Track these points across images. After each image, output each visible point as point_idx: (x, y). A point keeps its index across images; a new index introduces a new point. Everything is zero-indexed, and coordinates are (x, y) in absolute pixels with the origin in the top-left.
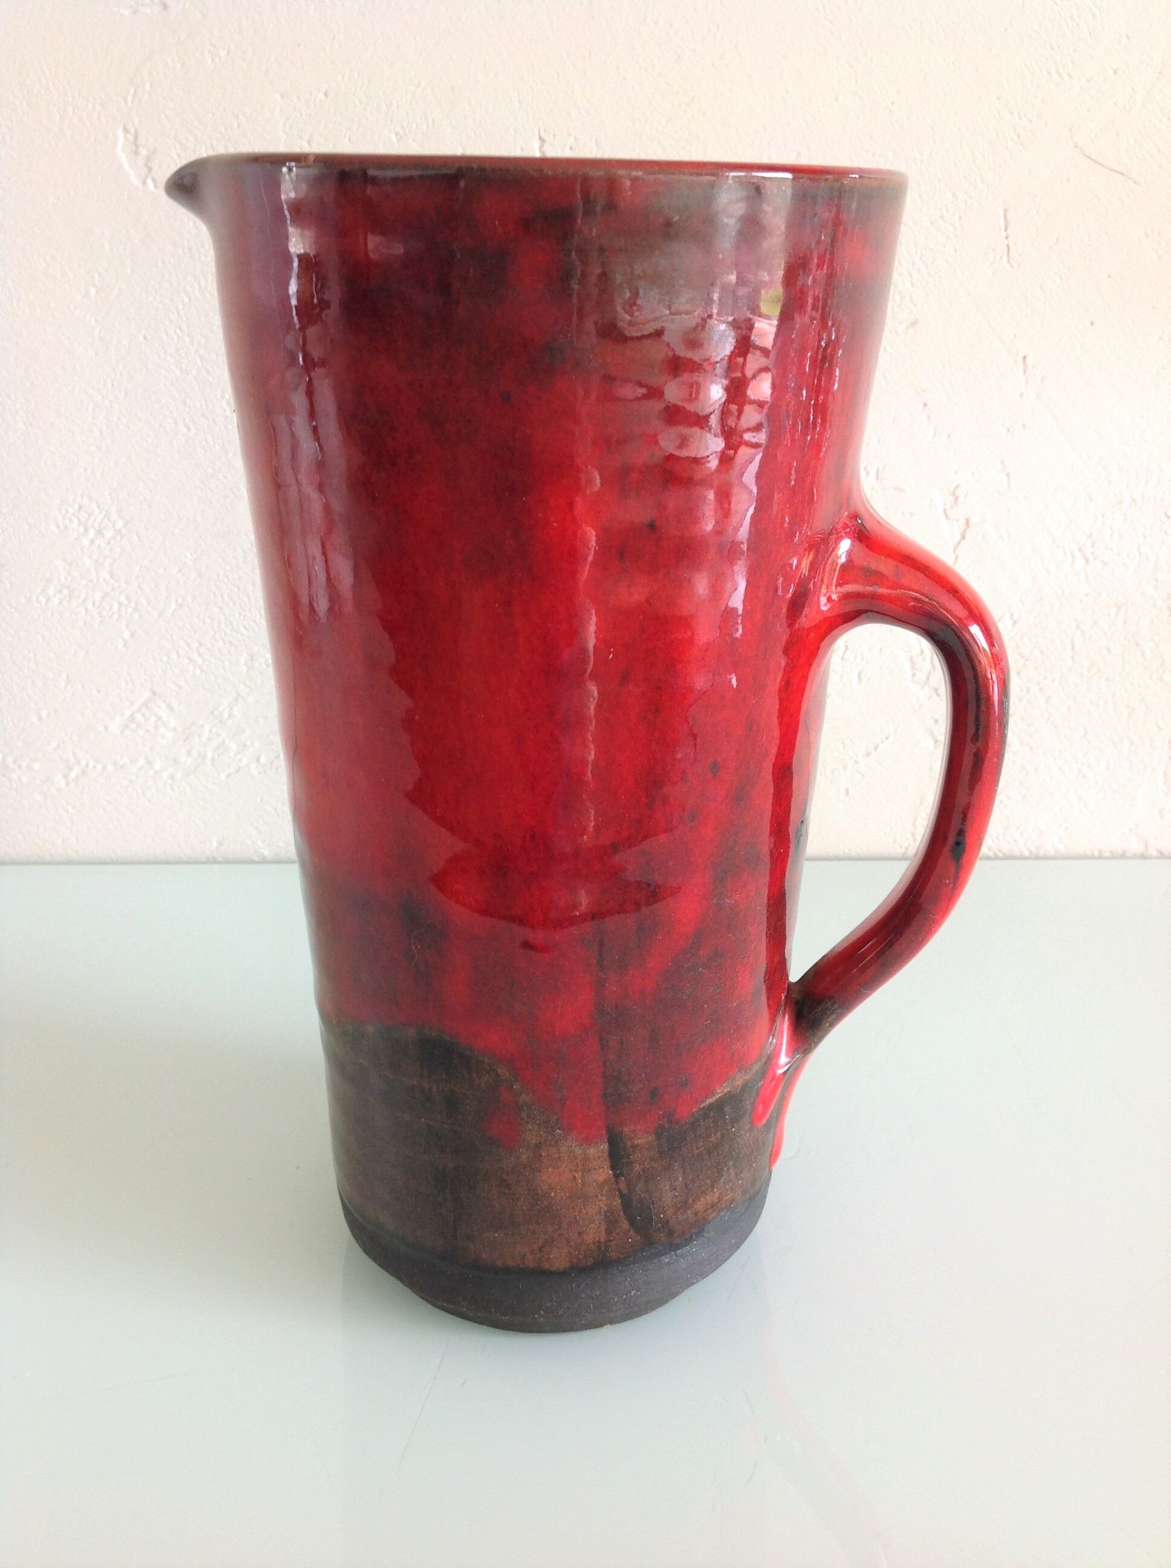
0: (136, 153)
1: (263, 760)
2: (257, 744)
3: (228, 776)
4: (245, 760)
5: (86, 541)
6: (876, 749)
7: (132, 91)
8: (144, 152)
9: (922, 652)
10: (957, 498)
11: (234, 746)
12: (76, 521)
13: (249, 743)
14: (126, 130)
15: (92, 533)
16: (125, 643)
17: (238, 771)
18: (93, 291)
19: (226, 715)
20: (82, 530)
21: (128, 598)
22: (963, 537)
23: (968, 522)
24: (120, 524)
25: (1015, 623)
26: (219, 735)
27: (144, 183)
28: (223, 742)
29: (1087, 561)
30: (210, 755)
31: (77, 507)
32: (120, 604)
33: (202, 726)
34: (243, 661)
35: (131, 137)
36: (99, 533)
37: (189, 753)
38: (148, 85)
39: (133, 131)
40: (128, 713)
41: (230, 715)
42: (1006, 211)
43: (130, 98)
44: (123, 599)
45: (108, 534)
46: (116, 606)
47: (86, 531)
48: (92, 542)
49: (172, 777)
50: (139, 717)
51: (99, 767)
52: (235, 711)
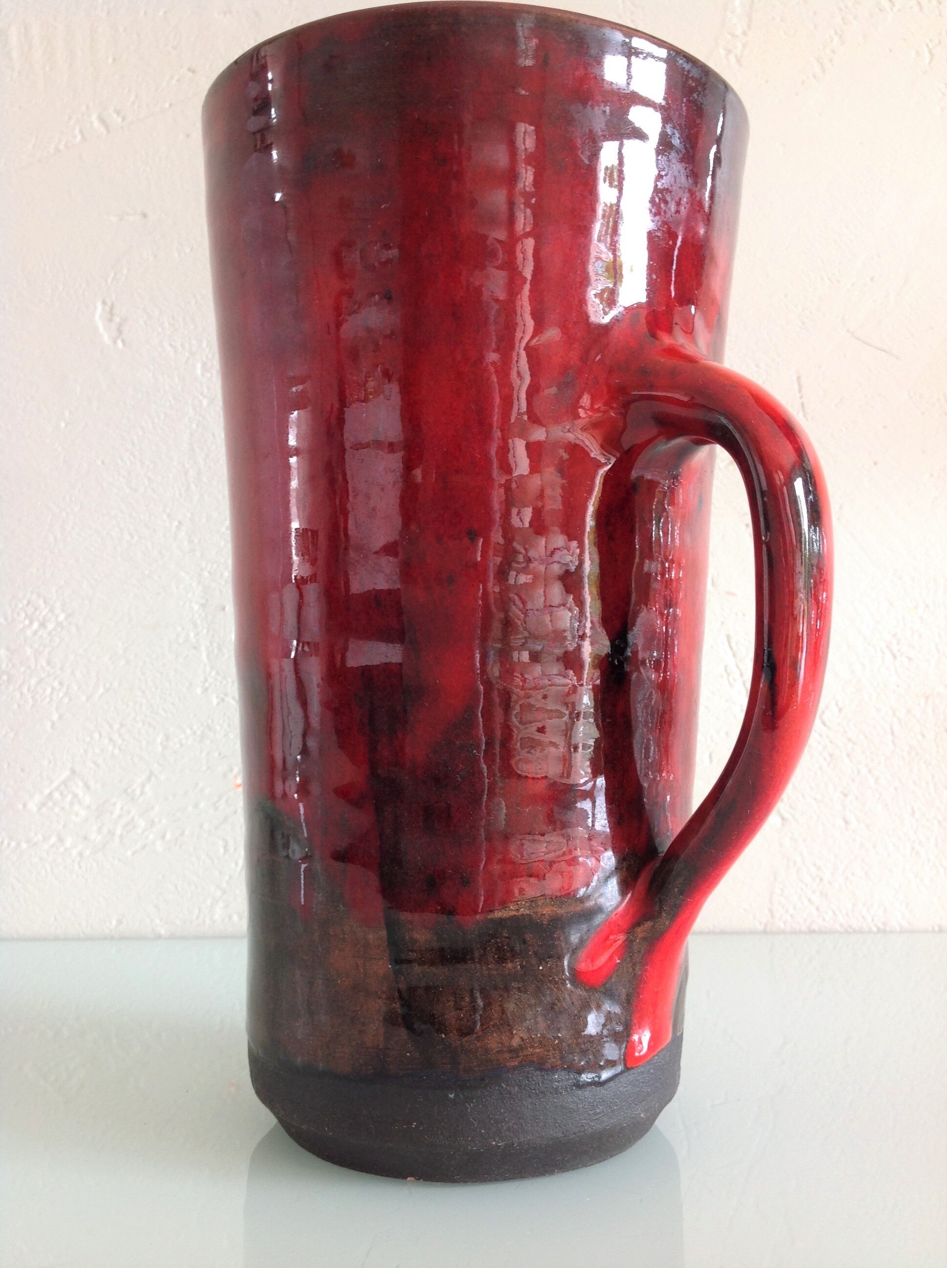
0: (111, 320)
1: (168, 836)
2: (164, 821)
3: (134, 853)
4: (151, 837)
5: (29, 633)
7: (112, 275)
8: (117, 319)
11: (142, 823)
12: (23, 615)
13: (156, 820)
14: (104, 303)
15: (36, 625)
16: (53, 724)
17: (144, 847)
18: (63, 425)
19: (138, 792)
20: (27, 622)
21: (61, 684)
24: (62, 617)
25: (840, 710)
26: (129, 812)
27: (115, 342)
28: (133, 819)
29: (895, 657)
30: (119, 831)
31: (25, 602)
32: (53, 689)
33: (114, 804)
34: (159, 740)
35: (107, 308)
36: (43, 625)
37: (99, 830)
38: (125, 271)
39: (109, 303)
40: (47, 791)
41: (142, 793)
42: (799, 378)
43: (110, 280)
44: (56, 684)
45: (50, 626)
46: (49, 690)
47: (31, 623)
48: (35, 633)
49: (81, 855)
50: (57, 795)
51: (13, 844)
52: (147, 788)
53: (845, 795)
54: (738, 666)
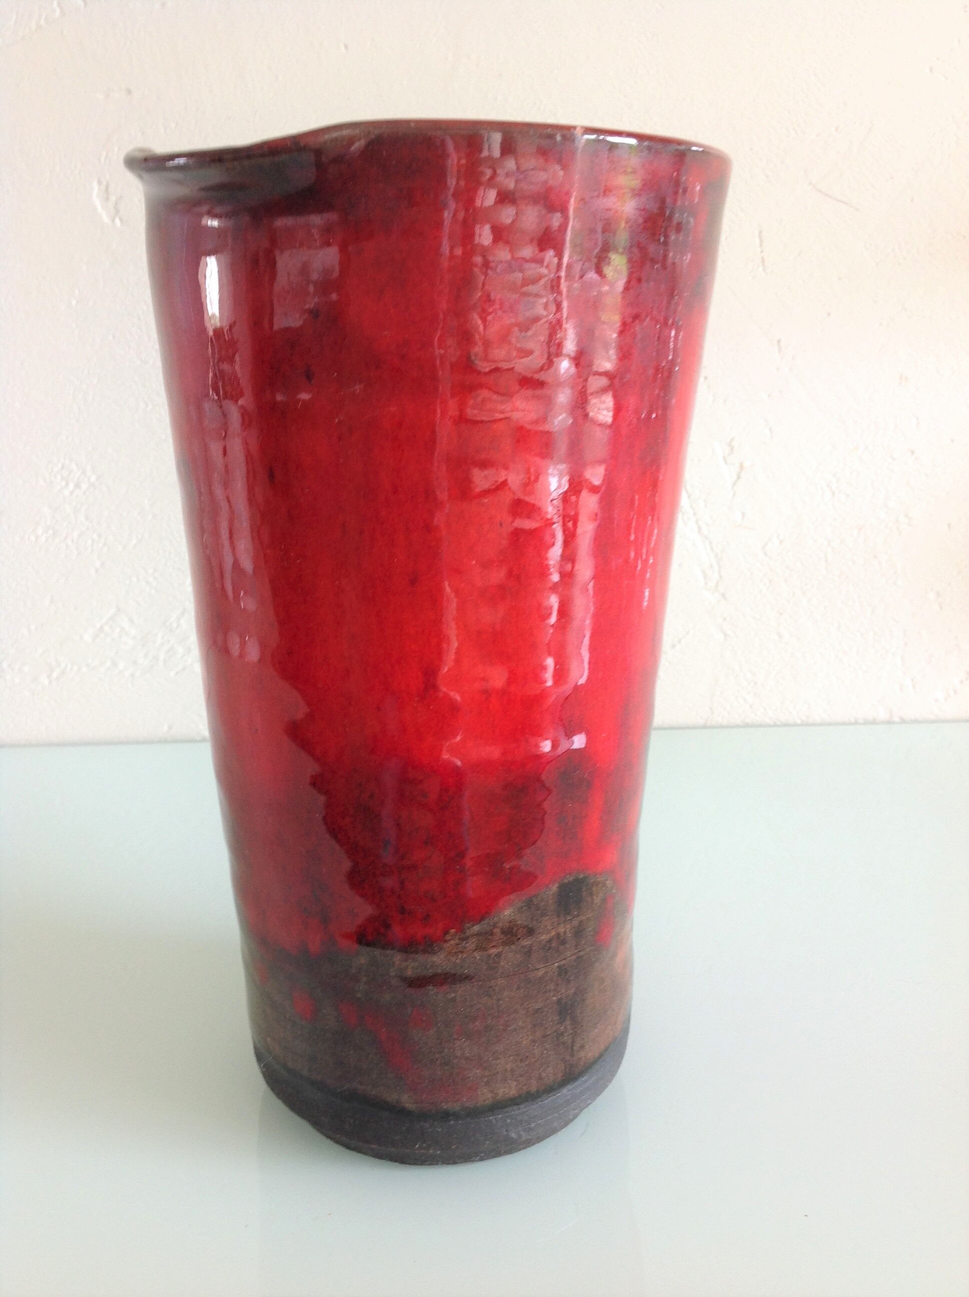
0: (107, 199)
3: (177, 673)
4: (190, 661)
5: (66, 493)
6: (680, 641)
7: (104, 153)
8: (113, 198)
9: (711, 566)
10: (732, 448)
11: (180, 650)
12: (59, 477)
14: (100, 182)
15: (71, 486)
16: (97, 571)
17: (184, 669)
18: (74, 303)
19: (175, 625)
20: (64, 483)
21: (99, 536)
22: (739, 477)
23: (742, 466)
24: (93, 479)
25: (781, 542)
27: (113, 221)
29: (833, 494)
30: (162, 657)
31: (60, 466)
32: (93, 541)
33: (156, 635)
35: (103, 187)
36: (77, 486)
37: (146, 656)
38: (116, 149)
39: (104, 183)
40: (98, 625)
41: (178, 626)
42: (760, 232)
43: (103, 159)
44: (95, 536)
45: (84, 486)
46: (90, 542)
47: (67, 484)
48: (72, 493)
49: (132, 675)
50: (107, 628)
51: (75, 668)
53: (781, 614)
54: (692, 507)
